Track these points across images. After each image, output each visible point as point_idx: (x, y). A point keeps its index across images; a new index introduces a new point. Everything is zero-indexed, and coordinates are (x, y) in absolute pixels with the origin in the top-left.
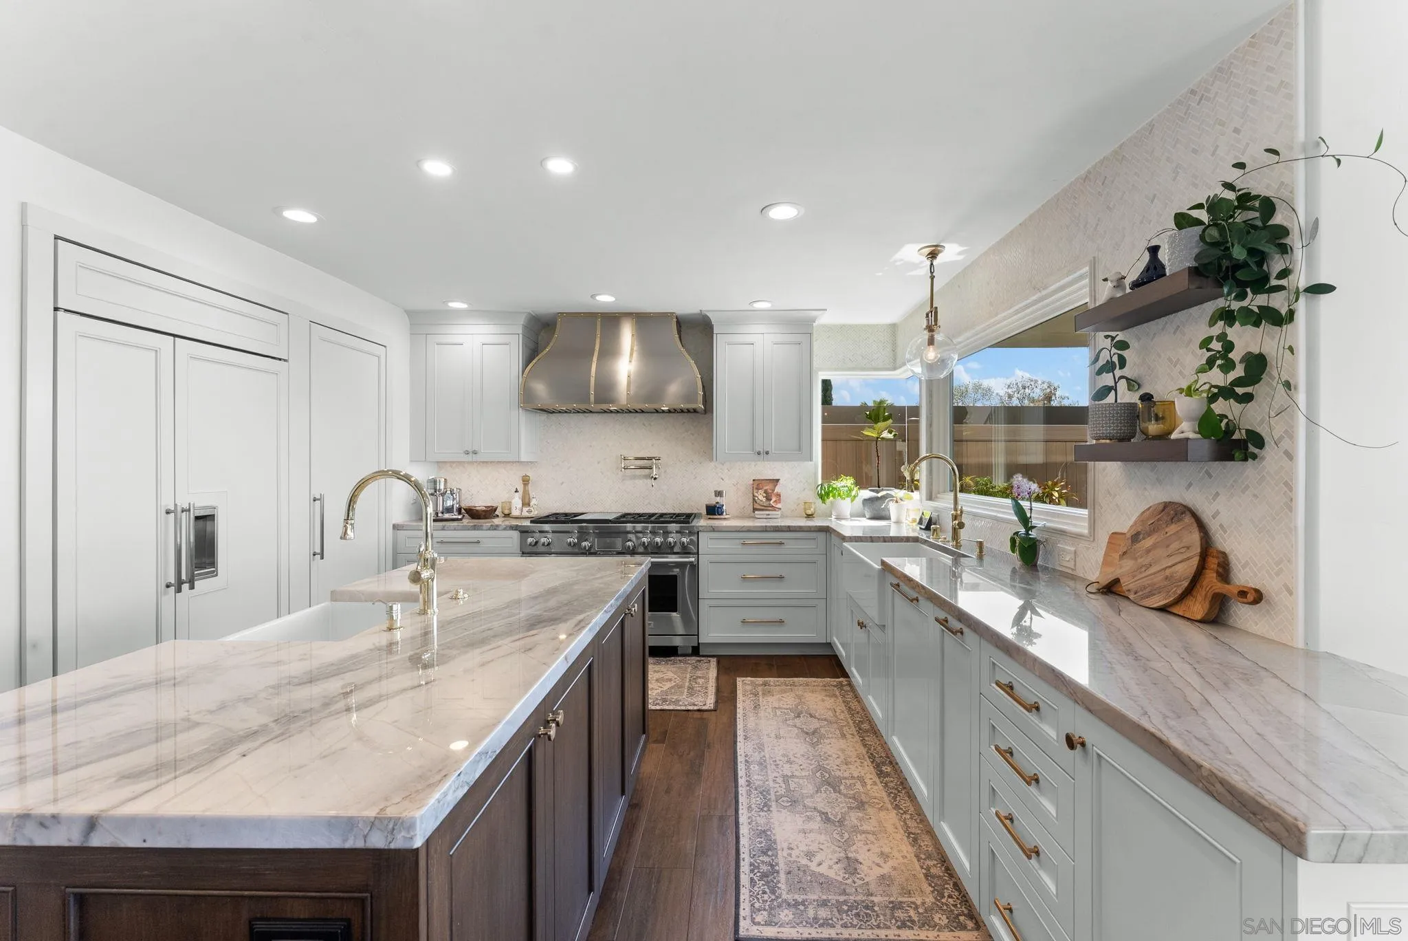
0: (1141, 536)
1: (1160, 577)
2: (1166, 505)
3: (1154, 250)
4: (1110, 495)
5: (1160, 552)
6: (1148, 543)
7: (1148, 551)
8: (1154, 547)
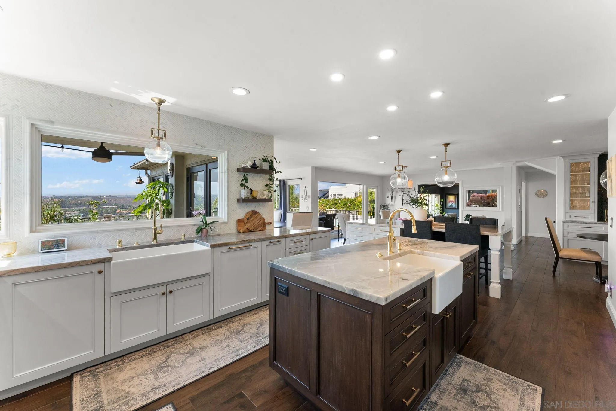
0: (249, 218)
1: (257, 225)
2: (253, 211)
3: (255, 161)
4: (234, 211)
5: (255, 220)
6: (252, 219)
7: (252, 221)
8: (254, 219)
